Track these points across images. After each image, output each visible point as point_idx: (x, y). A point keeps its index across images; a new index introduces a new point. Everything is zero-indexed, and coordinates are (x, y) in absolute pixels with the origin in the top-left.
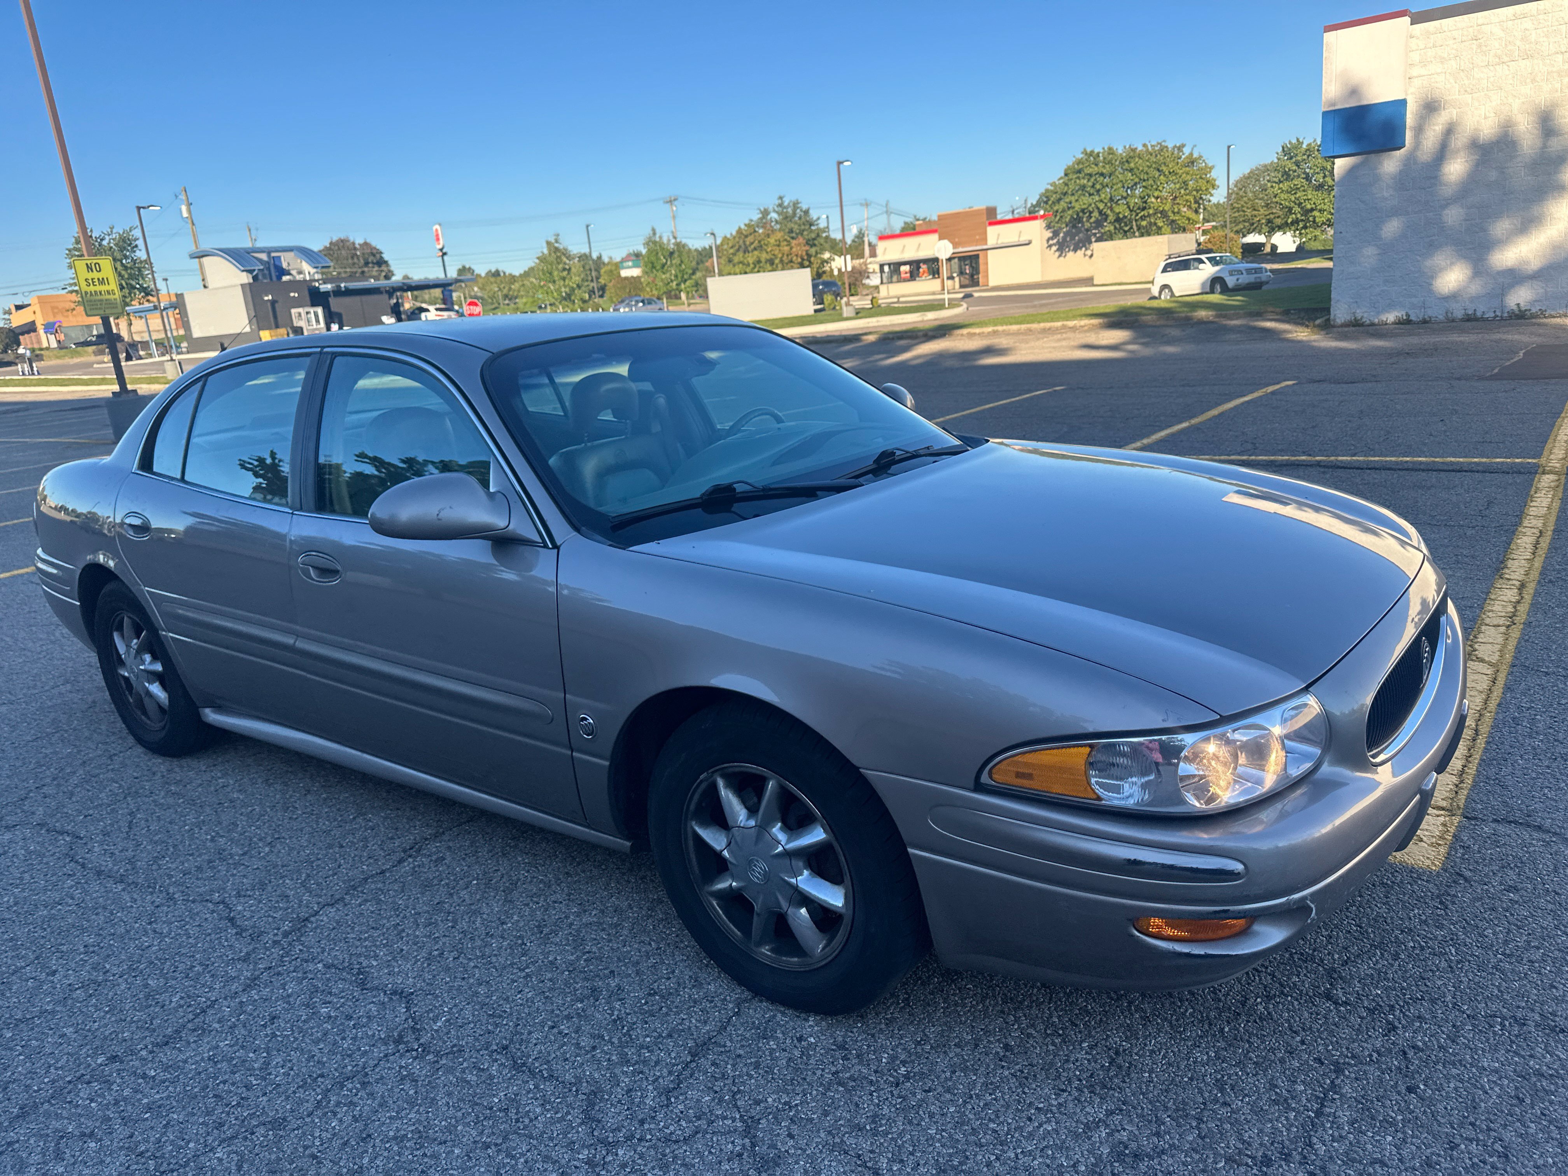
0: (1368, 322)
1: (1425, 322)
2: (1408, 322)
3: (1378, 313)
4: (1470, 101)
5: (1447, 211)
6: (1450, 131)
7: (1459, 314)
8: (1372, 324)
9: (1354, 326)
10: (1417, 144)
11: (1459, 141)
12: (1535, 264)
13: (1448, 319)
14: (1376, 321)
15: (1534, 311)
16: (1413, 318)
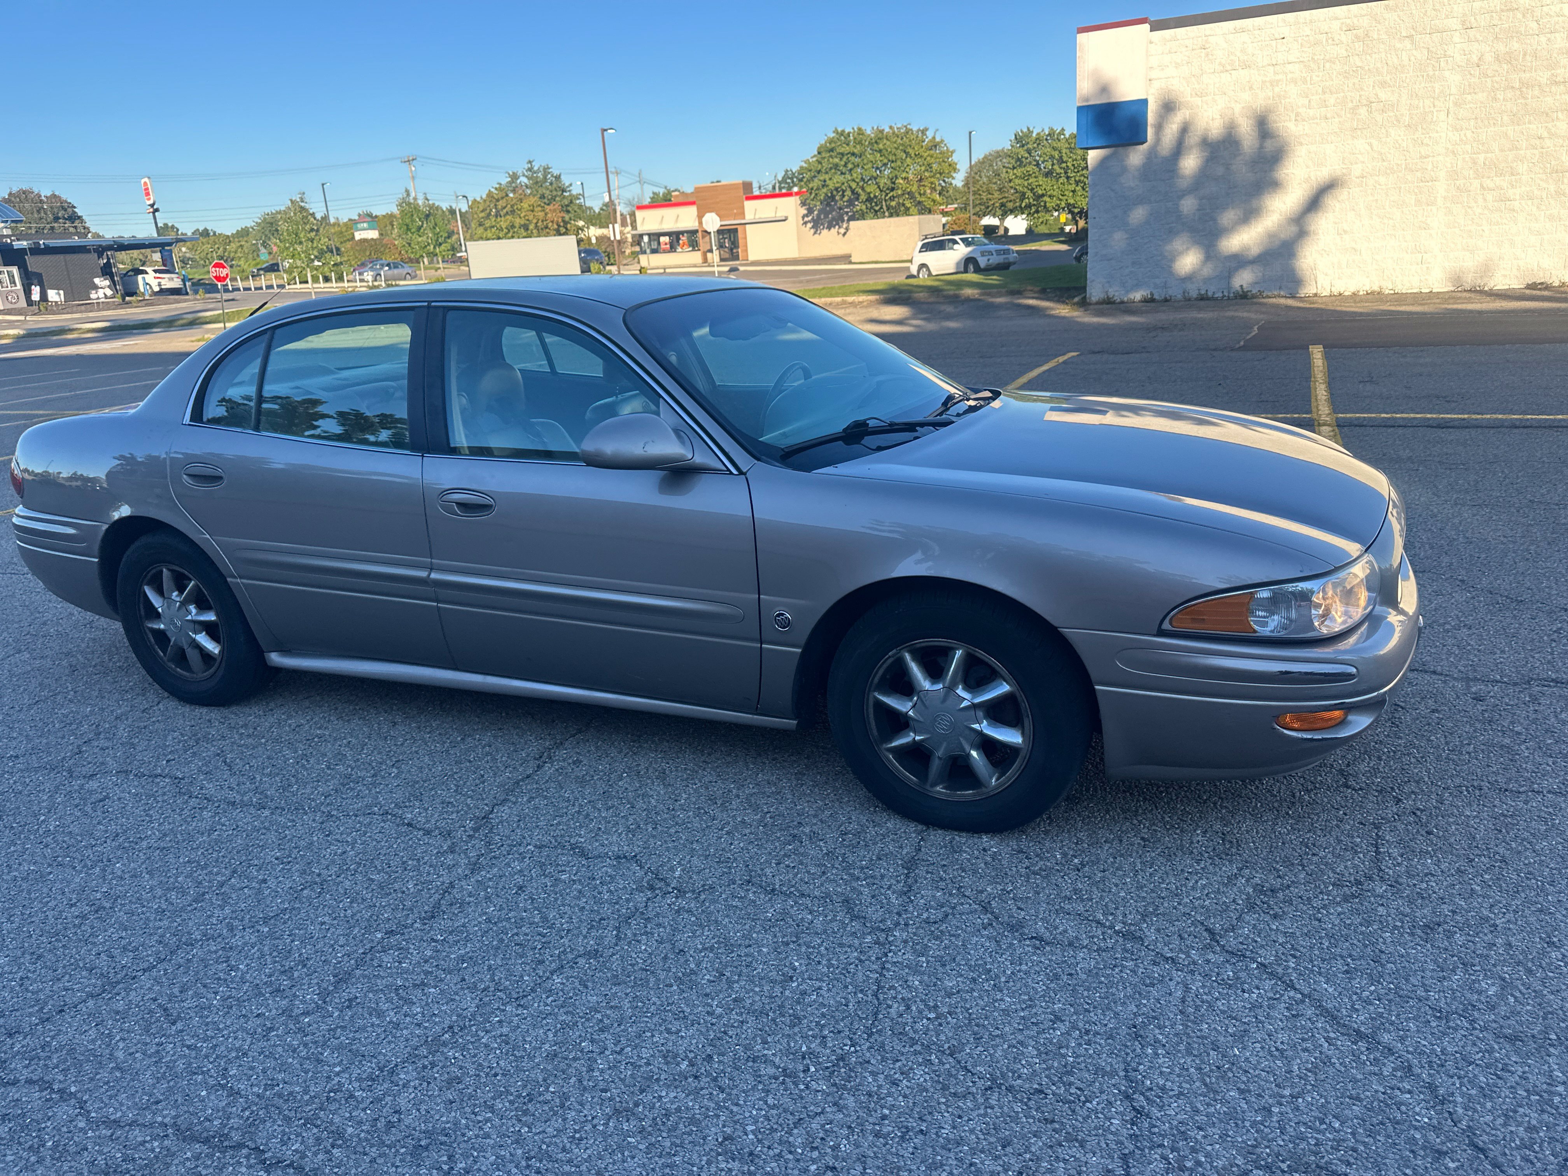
0: (1119, 300)
1: (1166, 300)
2: (1152, 300)
3: (1127, 292)
4: (1200, 104)
5: (1183, 202)
6: (1185, 130)
7: (1194, 294)
8: (1122, 302)
9: (1108, 304)
10: (1158, 140)
11: (1193, 139)
12: (1255, 251)
13: (1185, 298)
14: (1126, 299)
15: (1254, 292)
16: (1156, 297)
